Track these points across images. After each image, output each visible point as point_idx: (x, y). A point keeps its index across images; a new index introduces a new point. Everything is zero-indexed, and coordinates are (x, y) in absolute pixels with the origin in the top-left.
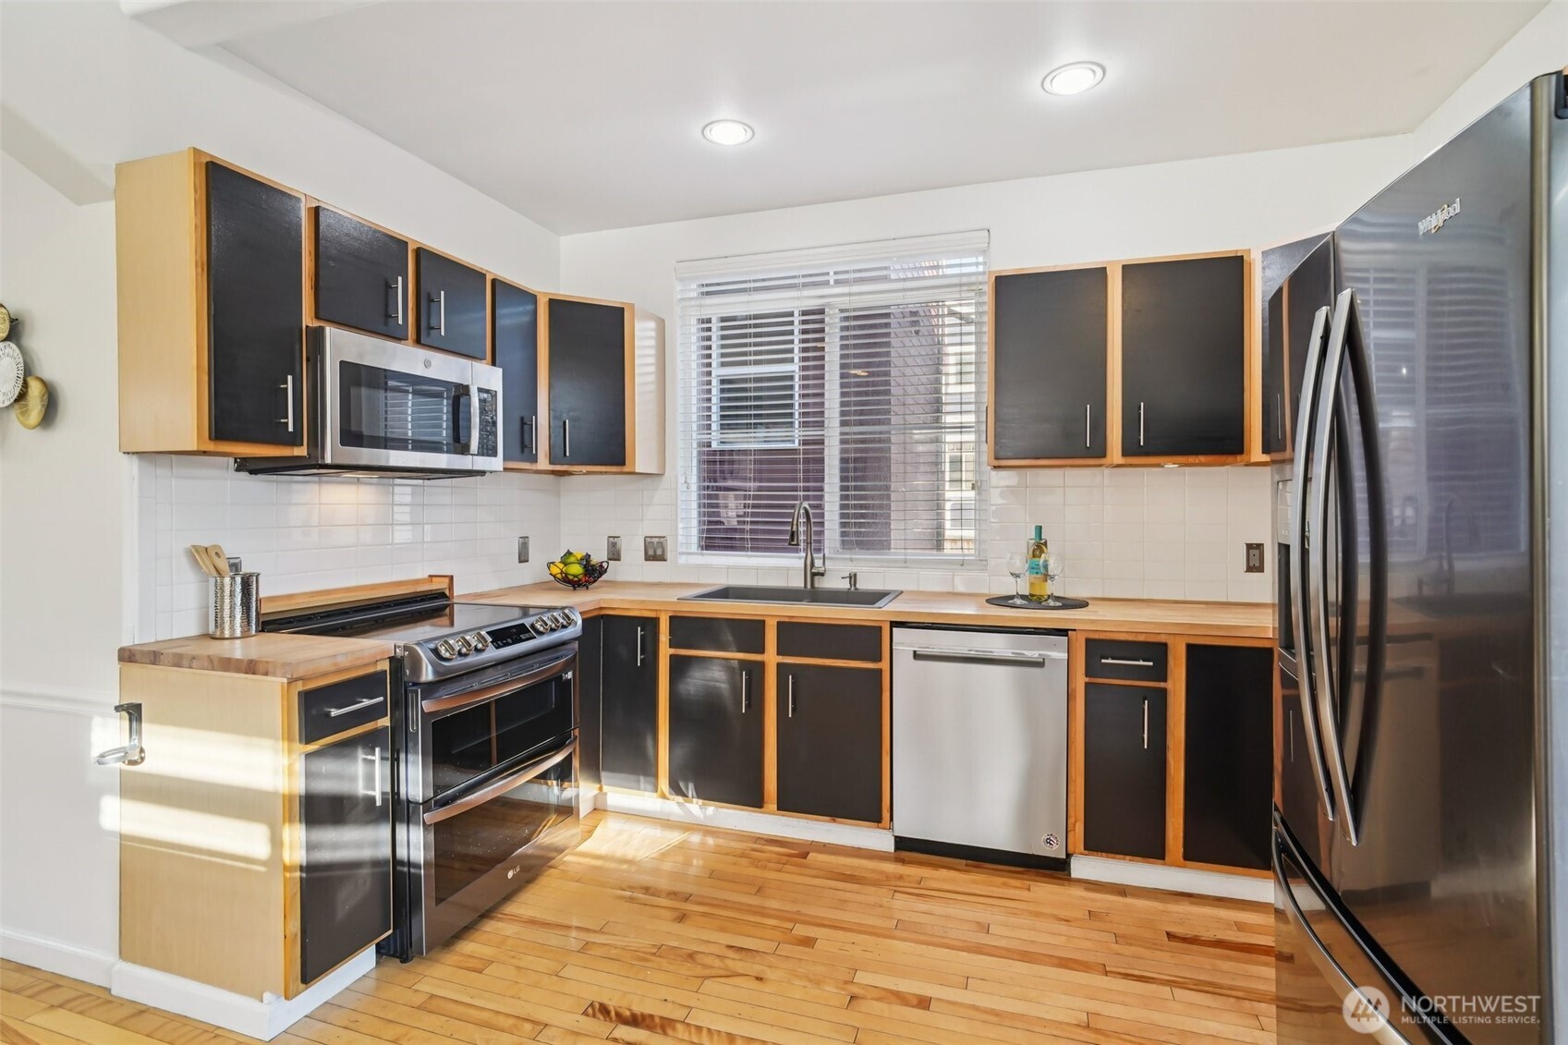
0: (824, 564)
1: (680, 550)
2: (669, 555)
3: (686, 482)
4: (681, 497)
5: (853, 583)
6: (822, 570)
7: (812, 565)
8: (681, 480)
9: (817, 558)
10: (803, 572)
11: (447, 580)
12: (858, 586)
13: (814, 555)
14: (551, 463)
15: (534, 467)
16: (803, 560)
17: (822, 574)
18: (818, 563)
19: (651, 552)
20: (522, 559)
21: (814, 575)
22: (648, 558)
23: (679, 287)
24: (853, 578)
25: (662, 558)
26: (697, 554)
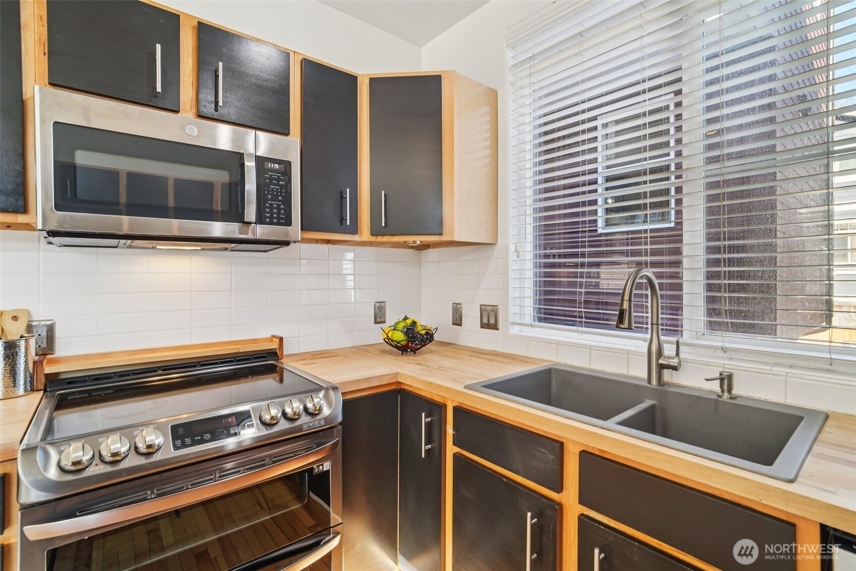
0: (677, 354)
1: (511, 319)
2: (501, 324)
3: (516, 251)
4: (513, 266)
5: (726, 388)
6: (674, 362)
7: (660, 353)
8: (512, 248)
9: (668, 342)
10: (646, 359)
11: (277, 341)
12: (735, 392)
13: (663, 338)
14: (372, 234)
15: (356, 238)
16: (647, 344)
17: (675, 368)
18: (669, 350)
19: (485, 321)
20: (378, 320)
21: (662, 367)
22: (484, 326)
23: (509, 54)
24: (726, 380)
25: (495, 327)
26: (531, 326)
